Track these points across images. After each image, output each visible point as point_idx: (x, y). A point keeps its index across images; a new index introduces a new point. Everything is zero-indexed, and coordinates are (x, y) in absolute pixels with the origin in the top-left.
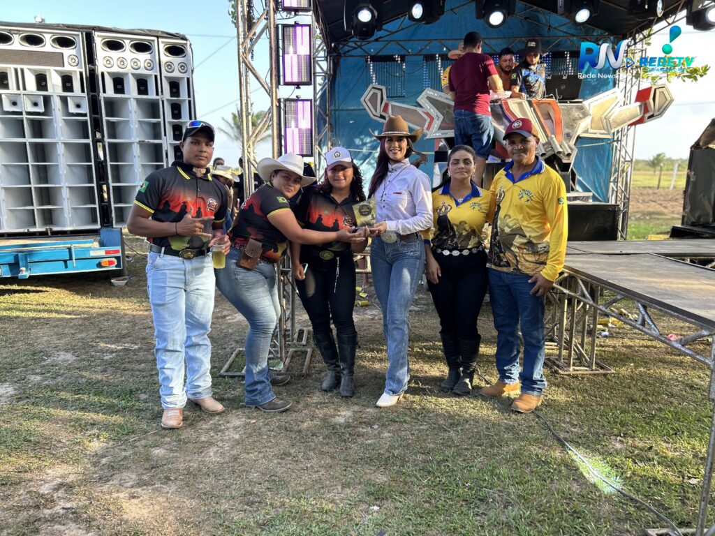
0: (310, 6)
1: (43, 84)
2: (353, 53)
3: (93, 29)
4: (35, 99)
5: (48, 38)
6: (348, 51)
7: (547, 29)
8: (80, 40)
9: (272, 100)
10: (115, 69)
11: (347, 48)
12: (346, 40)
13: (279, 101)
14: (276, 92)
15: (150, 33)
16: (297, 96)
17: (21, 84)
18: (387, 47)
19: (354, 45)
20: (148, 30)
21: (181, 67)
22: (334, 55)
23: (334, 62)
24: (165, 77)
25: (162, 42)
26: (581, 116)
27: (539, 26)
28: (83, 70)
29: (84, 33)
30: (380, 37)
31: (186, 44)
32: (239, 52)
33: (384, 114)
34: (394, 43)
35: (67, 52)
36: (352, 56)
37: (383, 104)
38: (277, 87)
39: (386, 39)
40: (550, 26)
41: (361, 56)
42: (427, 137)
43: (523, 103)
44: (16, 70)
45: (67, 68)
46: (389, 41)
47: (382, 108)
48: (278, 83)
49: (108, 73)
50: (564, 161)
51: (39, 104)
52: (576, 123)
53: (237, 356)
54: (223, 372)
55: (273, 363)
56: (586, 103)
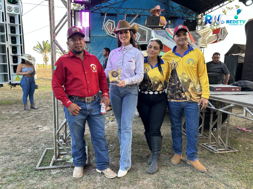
2: (95, 11)
7: (171, 8)
12: (92, 6)
18: (110, 10)
19: (96, 8)
21: (16, 9)
24: (7, 13)
26: (199, 37)
27: (168, 6)
30: (107, 6)
36: (95, 13)
37: (114, 29)
39: (110, 6)
40: (173, 7)
41: (99, 13)
46: (111, 8)
52: (198, 39)
53: (46, 153)
54: (37, 167)
55: (68, 158)
56: (198, 32)
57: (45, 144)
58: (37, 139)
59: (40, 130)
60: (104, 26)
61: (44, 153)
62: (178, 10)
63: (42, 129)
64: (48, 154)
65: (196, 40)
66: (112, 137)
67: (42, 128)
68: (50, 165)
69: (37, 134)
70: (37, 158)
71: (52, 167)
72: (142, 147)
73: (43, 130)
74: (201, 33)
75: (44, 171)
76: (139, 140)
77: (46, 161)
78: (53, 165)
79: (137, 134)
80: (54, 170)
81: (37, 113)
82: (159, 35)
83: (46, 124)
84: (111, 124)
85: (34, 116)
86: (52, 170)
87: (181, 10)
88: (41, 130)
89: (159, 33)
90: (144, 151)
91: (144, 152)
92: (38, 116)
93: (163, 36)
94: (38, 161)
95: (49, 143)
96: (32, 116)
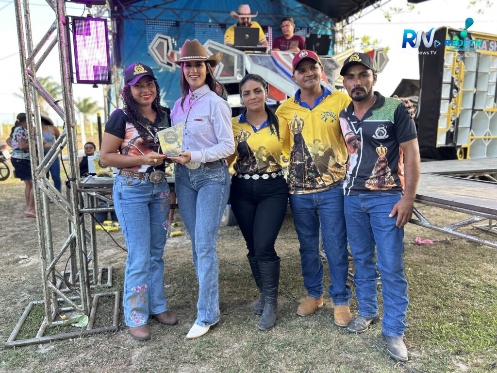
2: (134, 16)
6: (130, 15)
11: (128, 12)
12: (128, 5)
14: (63, 9)
16: (88, 15)
19: (135, 10)
23: (117, 23)
30: (158, 5)
33: (170, 62)
34: (169, 10)
36: (134, 19)
37: (169, 53)
40: (288, 8)
41: (141, 19)
43: (290, 55)
46: (165, 9)
47: (169, 56)
52: (332, 72)
53: (30, 312)
54: (10, 342)
55: (76, 318)
56: (334, 58)
57: (30, 292)
58: (13, 284)
59: (22, 263)
60: (150, 47)
61: (25, 313)
62: (299, 14)
63: (27, 263)
64: (33, 312)
65: (329, 73)
66: (170, 269)
67: (27, 261)
68: (37, 337)
69: (14, 274)
70: (10, 322)
71: (41, 340)
72: (227, 285)
73: (28, 265)
74: (338, 60)
75: (23, 348)
76: (224, 271)
77: (28, 327)
78: (43, 335)
79: (222, 260)
80: (46, 345)
81: (18, 228)
82: (260, 65)
83: (34, 251)
84: (172, 244)
85: (9, 235)
86: (40, 346)
87: (304, 13)
88: (24, 265)
89: (259, 60)
90: (231, 292)
91: (231, 294)
92: (19, 236)
93: (265, 66)
94: (12, 330)
95: (37, 291)
96: (5, 235)
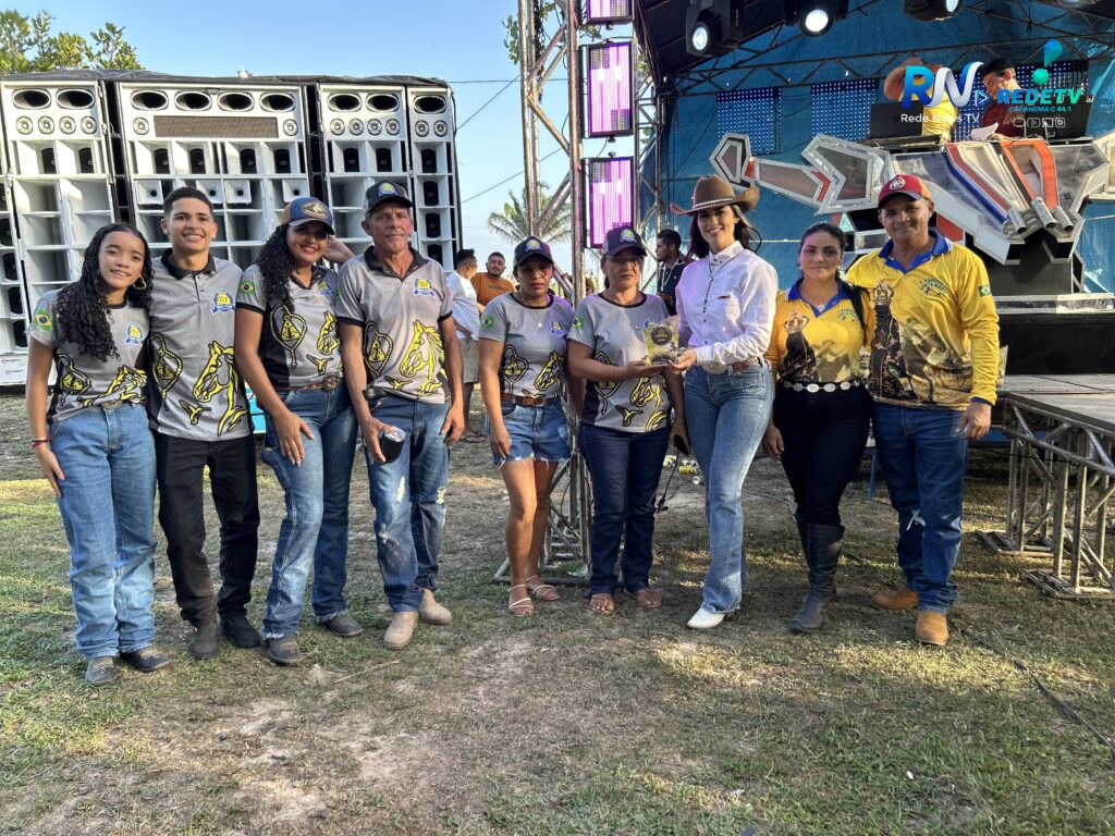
0: (630, 13)
1: (251, 163)
2: (697, 89)
3: (318, 81)
4: (239, 186)
5: (256, 98)
6: (689, 88)
7: (1025, 28)
8: (299, 97)
9: (572, 162)
10: (347, 137)
11: (686, 83)
12: (686, 71)
13: (583, 162)
14: (578, 149)
15: (397, 81)
16: (610, 154)
17: (221, 165)
18: (751, 76)
19: (698, 77)
20: (392, 77)
21: (438, 127)
22: (667, 96)
23: (666, 105)
24: (415, 143)
25: (412, 93)
26: (1091, 164)
27: (1010, 22)
28: (303, 140)
29: (305, 88)
30: (741, 62)
31: (446, 93)
32: (522, 91)
33: (747, 179)
34: (762, 69)
35: (282, 116)
36: (696, 94)
37: (746, 164)
38: (580, 141)
39: (749, 63)
40: (1031, 22)
41: (710, 93)
42: (820, 212)
43: (986, 148)
44: (214, 146)
45: (282, 138)
46: (755, 67)
47: (744, 169)
48: (581, 135)
49: (337, 142)
50: (1061, 240)
51: (245, 192)
52: (1082, 176)
54: (498, 576)
55: (573, 565)
60: (712, 158)
62: (1058, 31)
65: (1073, 180)
94: (499, 567)
